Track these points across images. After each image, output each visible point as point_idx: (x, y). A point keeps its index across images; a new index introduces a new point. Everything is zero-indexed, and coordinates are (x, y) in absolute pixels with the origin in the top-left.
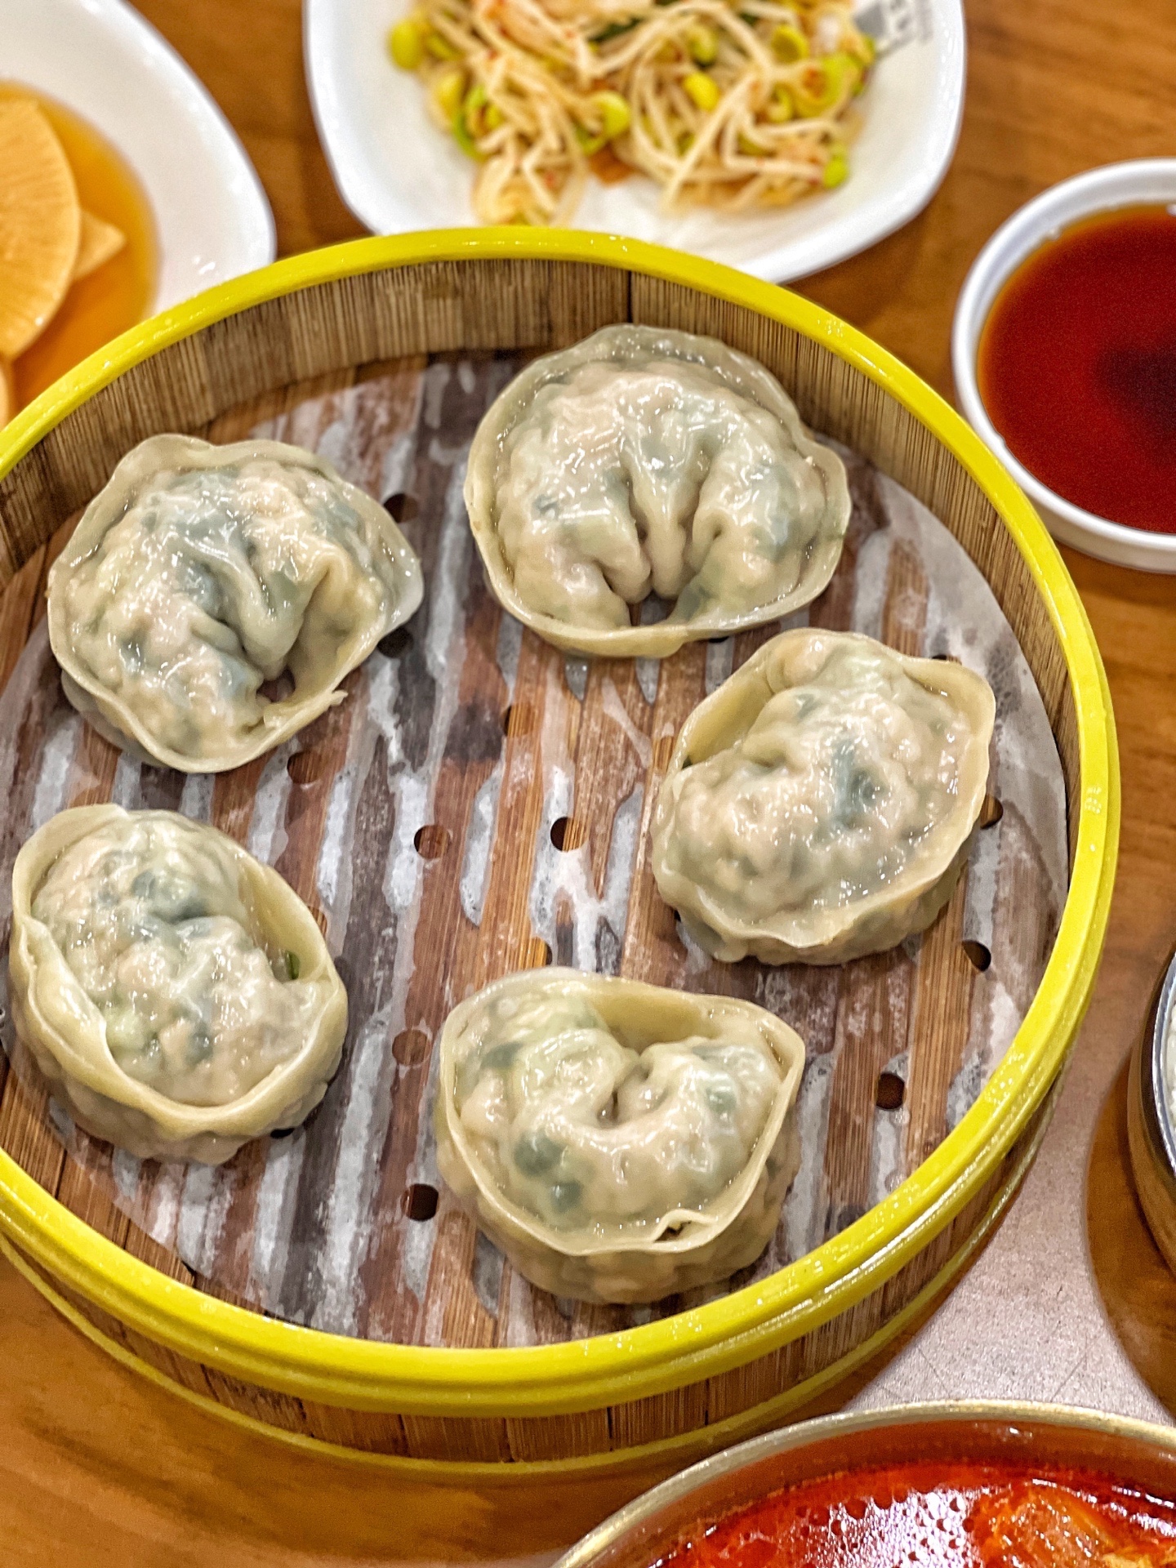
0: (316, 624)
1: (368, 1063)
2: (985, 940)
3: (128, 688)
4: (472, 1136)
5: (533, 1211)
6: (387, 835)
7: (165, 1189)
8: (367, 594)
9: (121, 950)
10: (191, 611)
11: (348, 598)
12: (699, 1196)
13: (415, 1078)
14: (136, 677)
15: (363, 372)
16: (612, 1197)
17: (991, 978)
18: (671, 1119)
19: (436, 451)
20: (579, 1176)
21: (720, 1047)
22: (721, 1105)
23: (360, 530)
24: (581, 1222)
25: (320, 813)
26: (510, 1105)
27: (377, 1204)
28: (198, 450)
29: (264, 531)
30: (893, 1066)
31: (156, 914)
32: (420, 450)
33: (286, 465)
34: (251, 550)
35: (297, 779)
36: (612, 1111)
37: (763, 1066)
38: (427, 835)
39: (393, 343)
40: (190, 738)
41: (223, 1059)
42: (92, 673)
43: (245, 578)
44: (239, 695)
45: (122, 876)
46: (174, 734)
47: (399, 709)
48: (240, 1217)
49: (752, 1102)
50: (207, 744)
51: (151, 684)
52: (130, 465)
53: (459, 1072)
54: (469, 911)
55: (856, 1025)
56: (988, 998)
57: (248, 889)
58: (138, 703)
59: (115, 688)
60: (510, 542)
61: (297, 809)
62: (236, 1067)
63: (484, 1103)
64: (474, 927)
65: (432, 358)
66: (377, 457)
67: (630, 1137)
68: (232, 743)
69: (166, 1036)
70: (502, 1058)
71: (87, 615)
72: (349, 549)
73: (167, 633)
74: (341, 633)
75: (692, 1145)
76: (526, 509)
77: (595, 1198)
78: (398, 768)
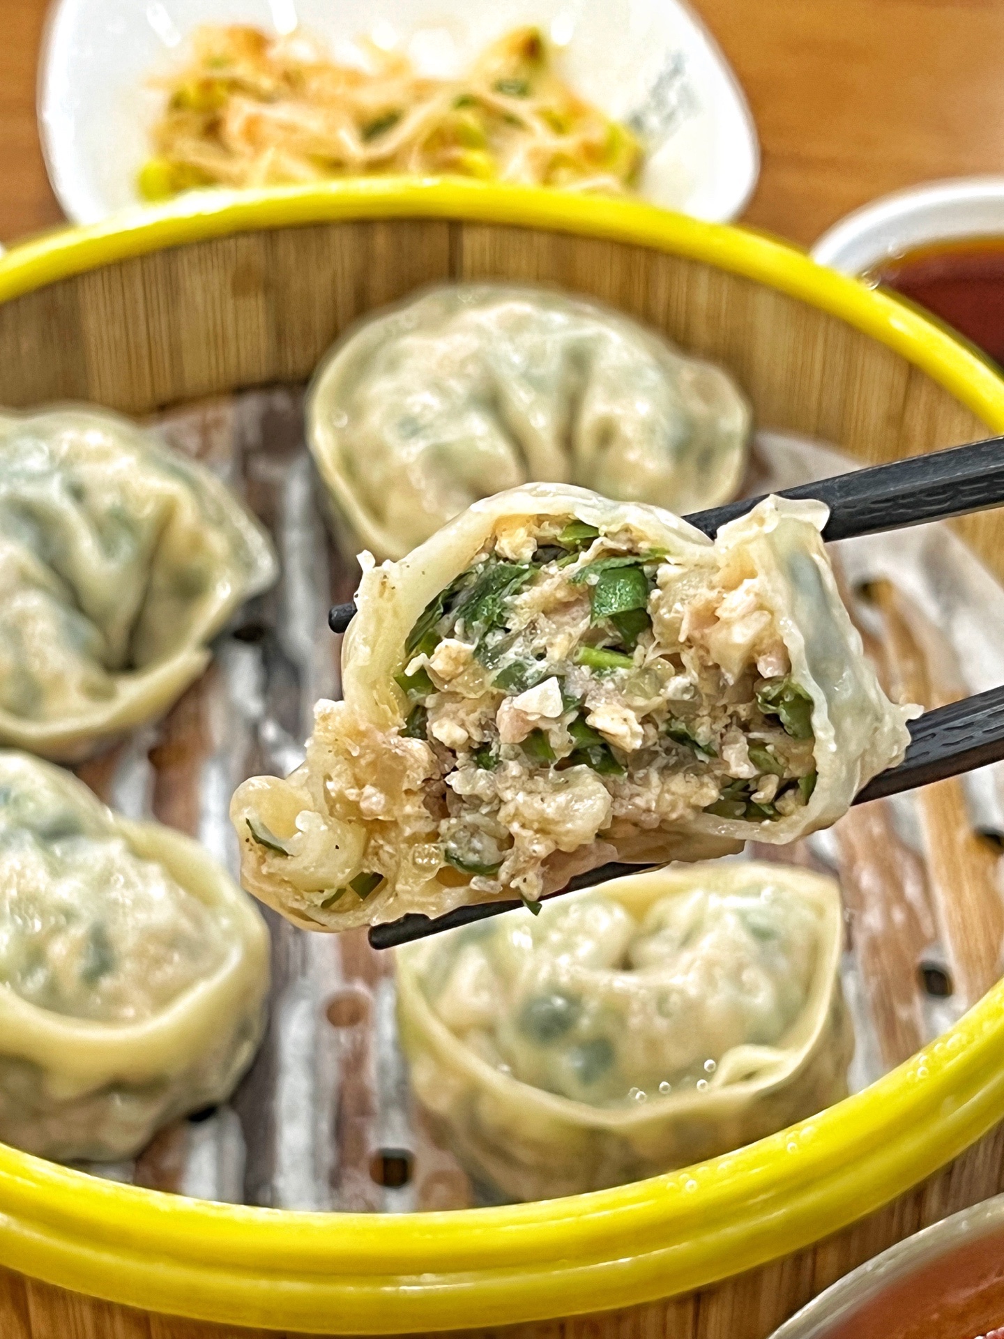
0: (161, 580)
1: (297, 1032)
10: (14, 550)
11: (197, 544)
19: (262, 467)
24: (617, 1094)
30: (928, 956)
31: (24, 826)
32: (245, 469)
34: (78, 493)
35: (160, 768)
36: (627, 960)
40: (29, 695)
41: (127, 973)
43: (73, 518)
46: (12, 694)
47: (265, 689)
50: (53, 705)
61: (164, 794)
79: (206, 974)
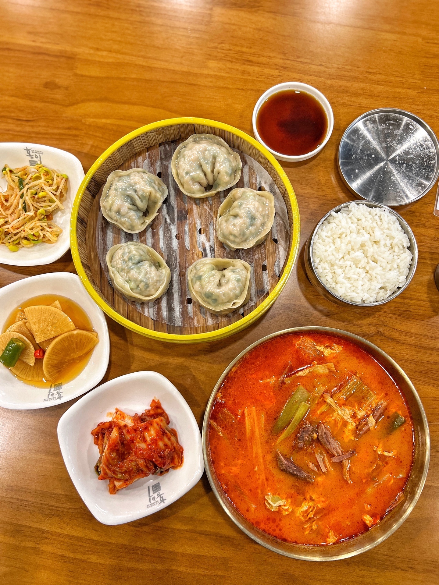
0: (150, 202)
1: (175, 278)
2: (276, 238)
3: (119, 221)
4: (196, 292)
5: (209, 303)
6: (170, 237)
7: (145, 306)
8: (158, 195)
9: (129, 272)
10: (127, 205)
11: (155, 197)
12: (237, 297)
13: (184, 279)
14: (120, 218)
15: (148, 149)
16: (223, 300)
17: (278, 245)
18: (230, 285)
19: (164, 163)
20: (217, 298)
21: (236, 269)
22: (238, 281)
23: (154, 183)
24: (218, 305)
25: (158, 235)
26: (202, 287)
27: (182, 303)
28: (121, 172)
29: (137, 187)
30: (264, 263)
31: (133, 264)
32: (162, 163)
33: (138, 172)
34: (136, 191)
35: (153, 229)
36: (220, 284)
37: (244, 272)
38: (178, 235)
39: (153, 143)
40: (132, 228)
41: (151, 287)
42: (111, 218)
43: (136, 197)
44: (139, 218)
45: (126, 257)
46: (129, 227)
47: (168, 213)
48: (159, 309)
49: (243, 279)
50: (136, 228)
51: (123, 219)
52: (110, 178)
53: (192, 280)
54: (187, 247)
55: (256, 257)
56: (278, 248)
57: (148, 252)
58: (121, 223)
59: (116, 221)
60: (182, 181)
61: (154, 235)
62: (153, 288)
63: (197, 286)
64: (188, 251)
65: (160, 145)
66: (154, 166)
67: (225, 289)
68: (140, 227)
69: (140, 285)
70: (199, 278)
71: (108, 208)
72: (154, 187)
73: (124, 210)
74: (155, 203)
75: (235, 289)
76: (184, 174)
77: (220, 301)
78: (170, 224)
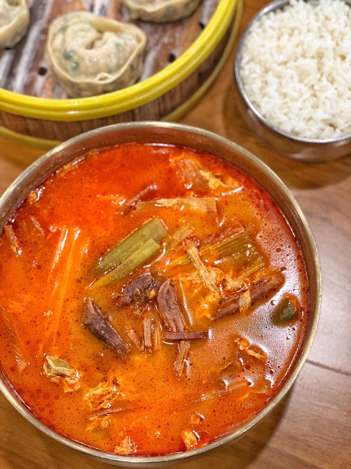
1: (34, 33)
4: (54, 50)
5: (66, 70)
12: (110, 71)
16: (86, 67)
18: (105, 49)
20: (79, 61)
21: (123, 35)
22: (119, 48)
24: (79, 74)
26: (64, 41)
27: (31, 70)
30: (174, 52)
36: (91, 46)
49: (128, 49)
55: (166, 40)
63: (58, 41)
70: (64, 29)
77: (82, 67)
79: (7, 24)
